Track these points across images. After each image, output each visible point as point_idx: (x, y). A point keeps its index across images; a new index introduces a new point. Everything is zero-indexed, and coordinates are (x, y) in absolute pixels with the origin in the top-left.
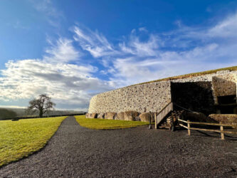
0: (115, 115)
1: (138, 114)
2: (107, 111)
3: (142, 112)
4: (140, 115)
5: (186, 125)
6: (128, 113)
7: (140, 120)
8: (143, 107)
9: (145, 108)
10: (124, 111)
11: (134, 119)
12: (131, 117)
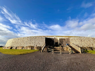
0: (23, 47)
1: (34, 47)
2: (19, 46)
3: (35, 46)
4: (34, 48)
5: (52, 50)
6: (29, 47)
7: (34, 49)
8: (36, 44)
9: (36, 45)
10: (28, 46)
11: (32, 49)
12: (30, 48)
